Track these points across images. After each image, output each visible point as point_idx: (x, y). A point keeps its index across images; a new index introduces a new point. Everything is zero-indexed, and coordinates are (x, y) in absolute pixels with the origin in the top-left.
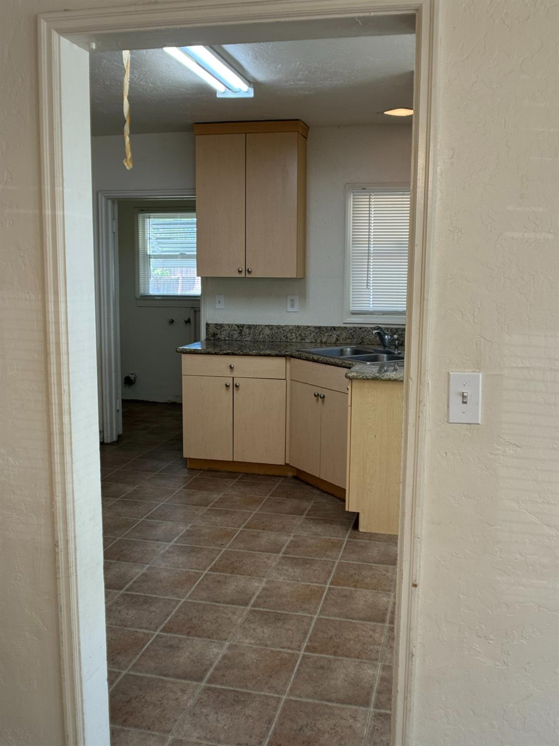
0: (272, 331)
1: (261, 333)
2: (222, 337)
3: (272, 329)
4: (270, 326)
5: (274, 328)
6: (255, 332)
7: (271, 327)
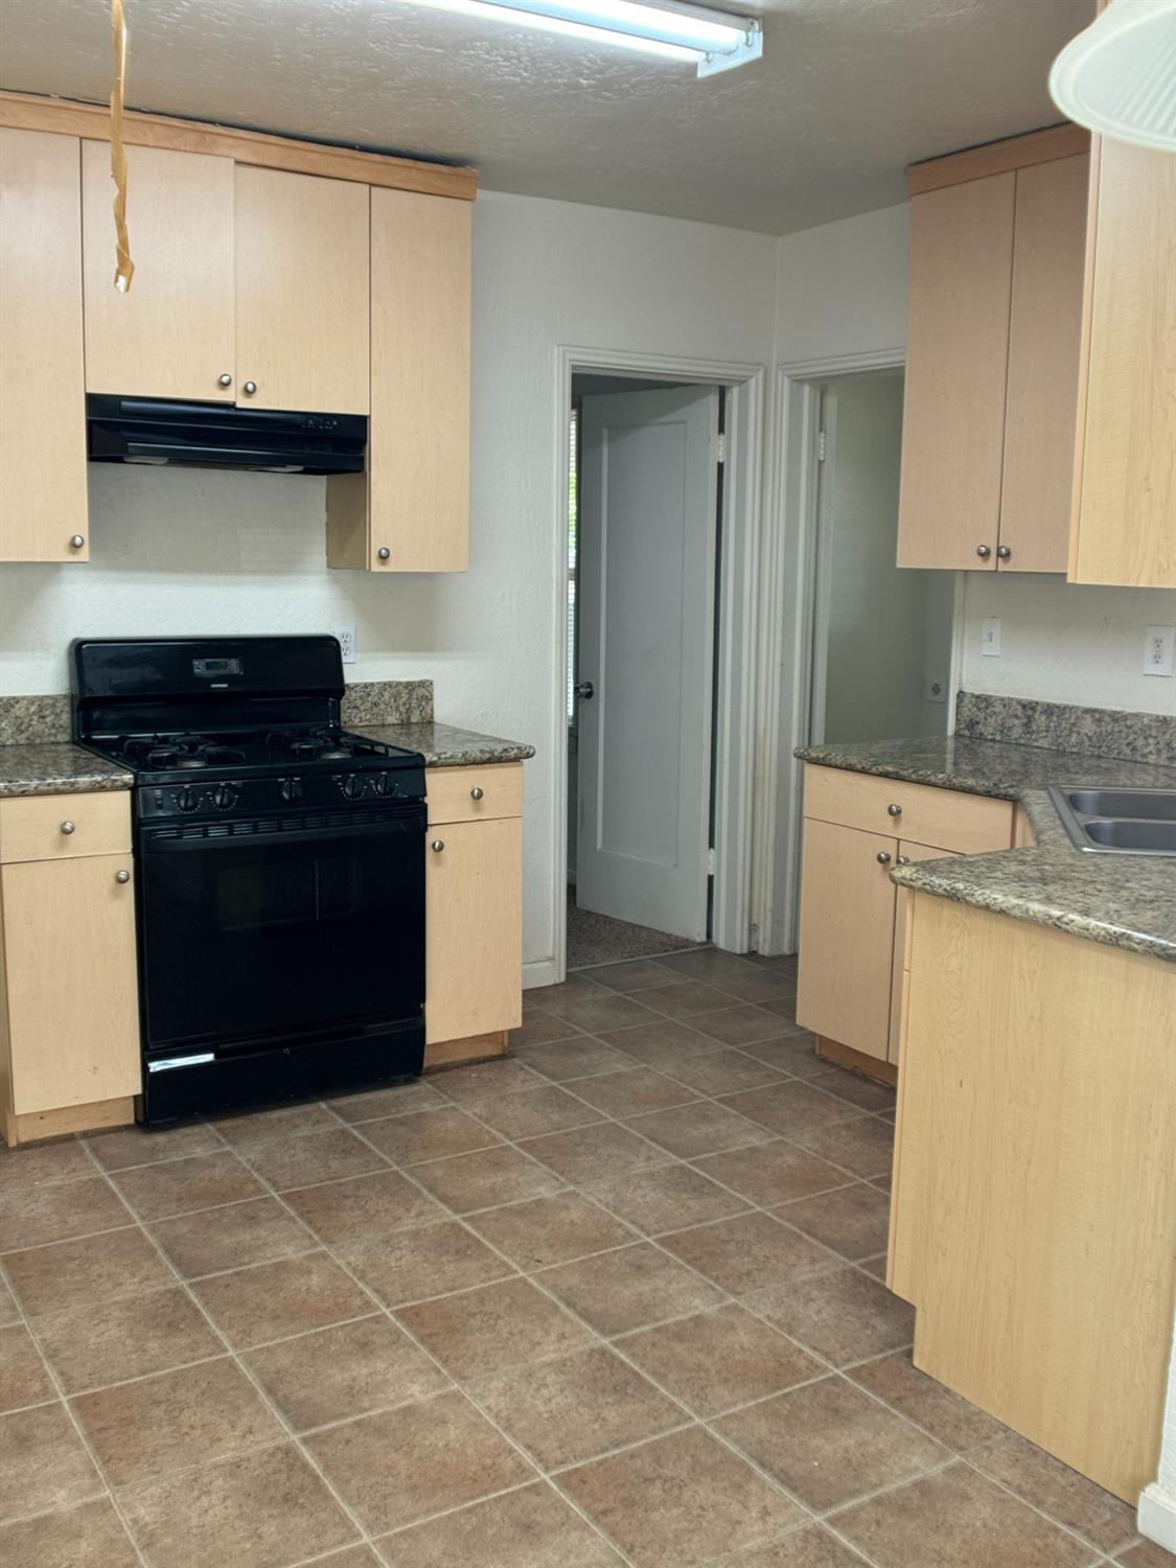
0: (1099, 727)
1: (1076, 729)
2: (988, 731)
3: (1100, 720)
4: (1095, 711)
5: (1107, 719)
6: (1060, 724)
7: (1097, 715)
